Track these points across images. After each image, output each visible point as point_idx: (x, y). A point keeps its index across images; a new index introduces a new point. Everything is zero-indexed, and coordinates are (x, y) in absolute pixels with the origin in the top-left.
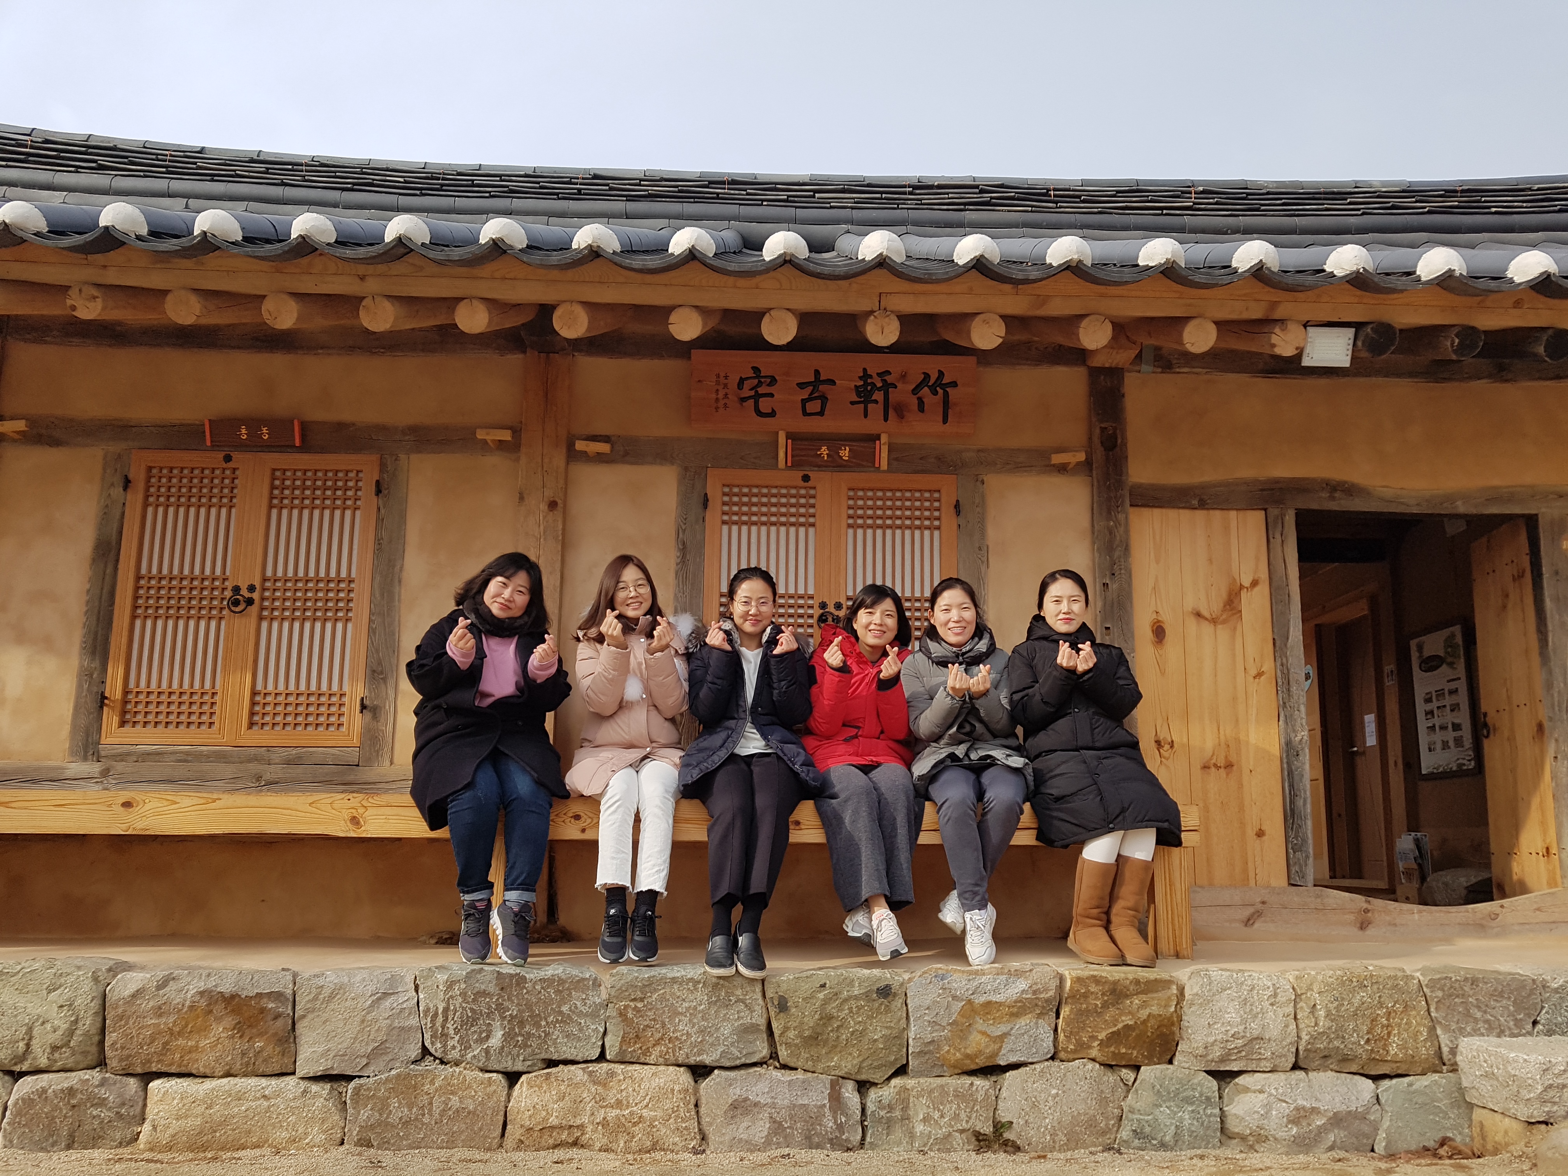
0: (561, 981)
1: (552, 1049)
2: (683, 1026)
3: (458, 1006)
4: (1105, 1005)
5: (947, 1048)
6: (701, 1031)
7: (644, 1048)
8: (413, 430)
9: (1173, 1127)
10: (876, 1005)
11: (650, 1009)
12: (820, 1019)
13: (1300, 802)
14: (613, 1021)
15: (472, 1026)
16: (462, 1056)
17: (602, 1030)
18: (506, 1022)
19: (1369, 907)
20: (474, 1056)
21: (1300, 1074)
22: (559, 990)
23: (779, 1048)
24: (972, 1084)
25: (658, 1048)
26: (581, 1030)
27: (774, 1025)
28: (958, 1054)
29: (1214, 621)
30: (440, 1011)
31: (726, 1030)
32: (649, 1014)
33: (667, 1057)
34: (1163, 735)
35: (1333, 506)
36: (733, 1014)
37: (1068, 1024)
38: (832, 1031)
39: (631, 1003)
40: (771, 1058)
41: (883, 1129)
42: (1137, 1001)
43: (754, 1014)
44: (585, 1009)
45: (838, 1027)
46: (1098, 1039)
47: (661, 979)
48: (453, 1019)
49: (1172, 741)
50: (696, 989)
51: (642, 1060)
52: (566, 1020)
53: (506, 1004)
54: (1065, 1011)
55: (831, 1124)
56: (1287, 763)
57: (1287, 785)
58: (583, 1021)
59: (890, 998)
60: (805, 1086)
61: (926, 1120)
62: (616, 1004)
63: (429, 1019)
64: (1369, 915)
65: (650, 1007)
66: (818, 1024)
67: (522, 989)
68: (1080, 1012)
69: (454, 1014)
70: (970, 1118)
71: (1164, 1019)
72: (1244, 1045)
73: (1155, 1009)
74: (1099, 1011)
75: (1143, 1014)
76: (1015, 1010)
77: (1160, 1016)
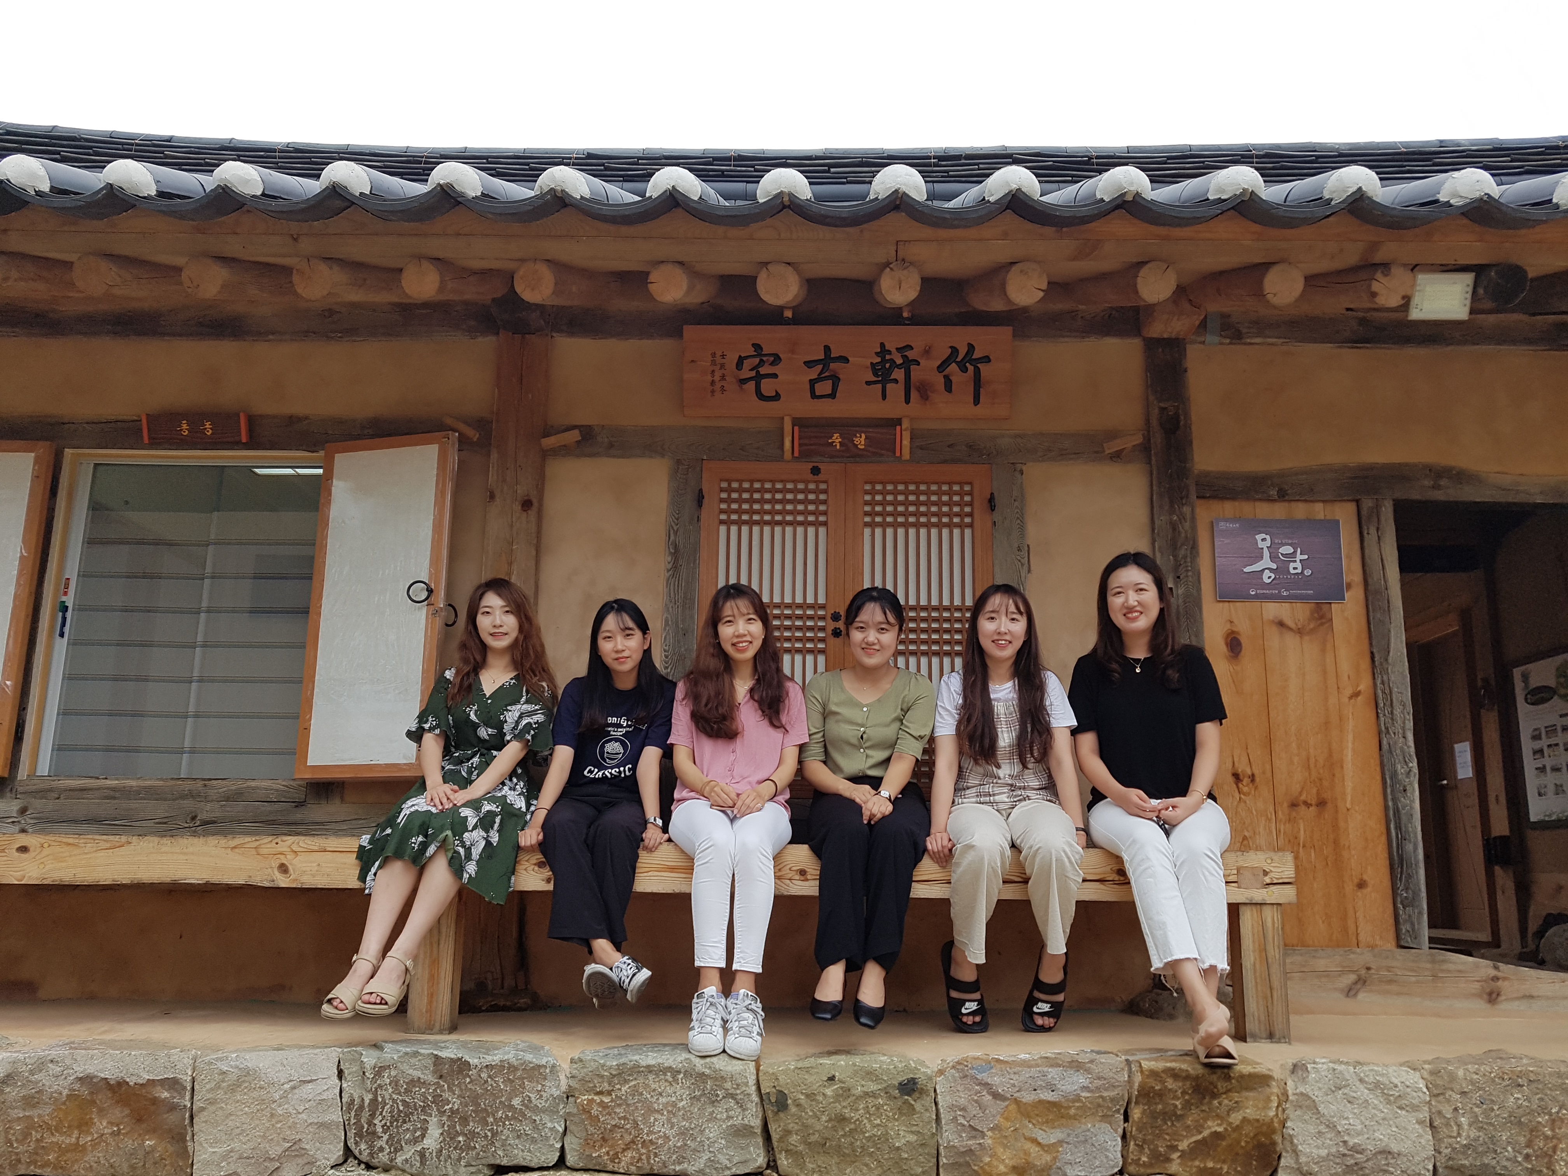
0: (512, 1068)
1: (500, 1152)
2: (660, 1126)
3: (387, 1097)
4: (1187, 1105)
5: (987, 1159)
6: (683, 1133)
7: (611, 1153)
10: (898, 1103)
11: (620, 1105)
12: (829, 1121)
13: (1409, 847)
14: (576, 1119)
15: (404, 1122)
16: (391, 1161)
17: (561, 1130)
18: (445, 1118)
19: (1499, 974)
20: (406, 1160)
22: (509, 1079)
23: (778, 1156)
25: (629, 1154)
26: (536, 1128)
27: (772, 1127)
29: (1300, 632)
30: (366, 1104)
31: (713, 1132)
32: (618, 1110)
33: (639, 1165)
34: (1243, 768)
35: (1439, 496)
36: (721, 1113)
37: (1139, 1130)
38: (844, 1136)
39: (595, 1098)
40: (768, 1166)
42: (1226, 1102)
43: (747, 1113)
44: (541, 1104)
45: (851, 1131)
46: (1178, 1150)
47: (633, 1068)
48: (381, 1114)
49: (1253, 775)
50: (676, 1080)
51: (610, 1168)
52: (518, 1116)
53: (446, 1095)
54: (1136, 1113)
56: (1393, 799)
57: (1392, 826)
58: (537, 1118)
59: (916, 1095)
62: (578, 1098)
63: (353, 1113)
64: (1500, 983)
65: (621, 1101)
66: (827, 1127)
67: (464, 1078)
68: (1154, 1115)
69: (383, 1108)
71: (1263, 1124)
72: (1368, 1160)
73: (1250, 1112)
74: (1179, 1113)
75: (1236, 1118)
76: (1072, 1111)
77: (1258, 1120)
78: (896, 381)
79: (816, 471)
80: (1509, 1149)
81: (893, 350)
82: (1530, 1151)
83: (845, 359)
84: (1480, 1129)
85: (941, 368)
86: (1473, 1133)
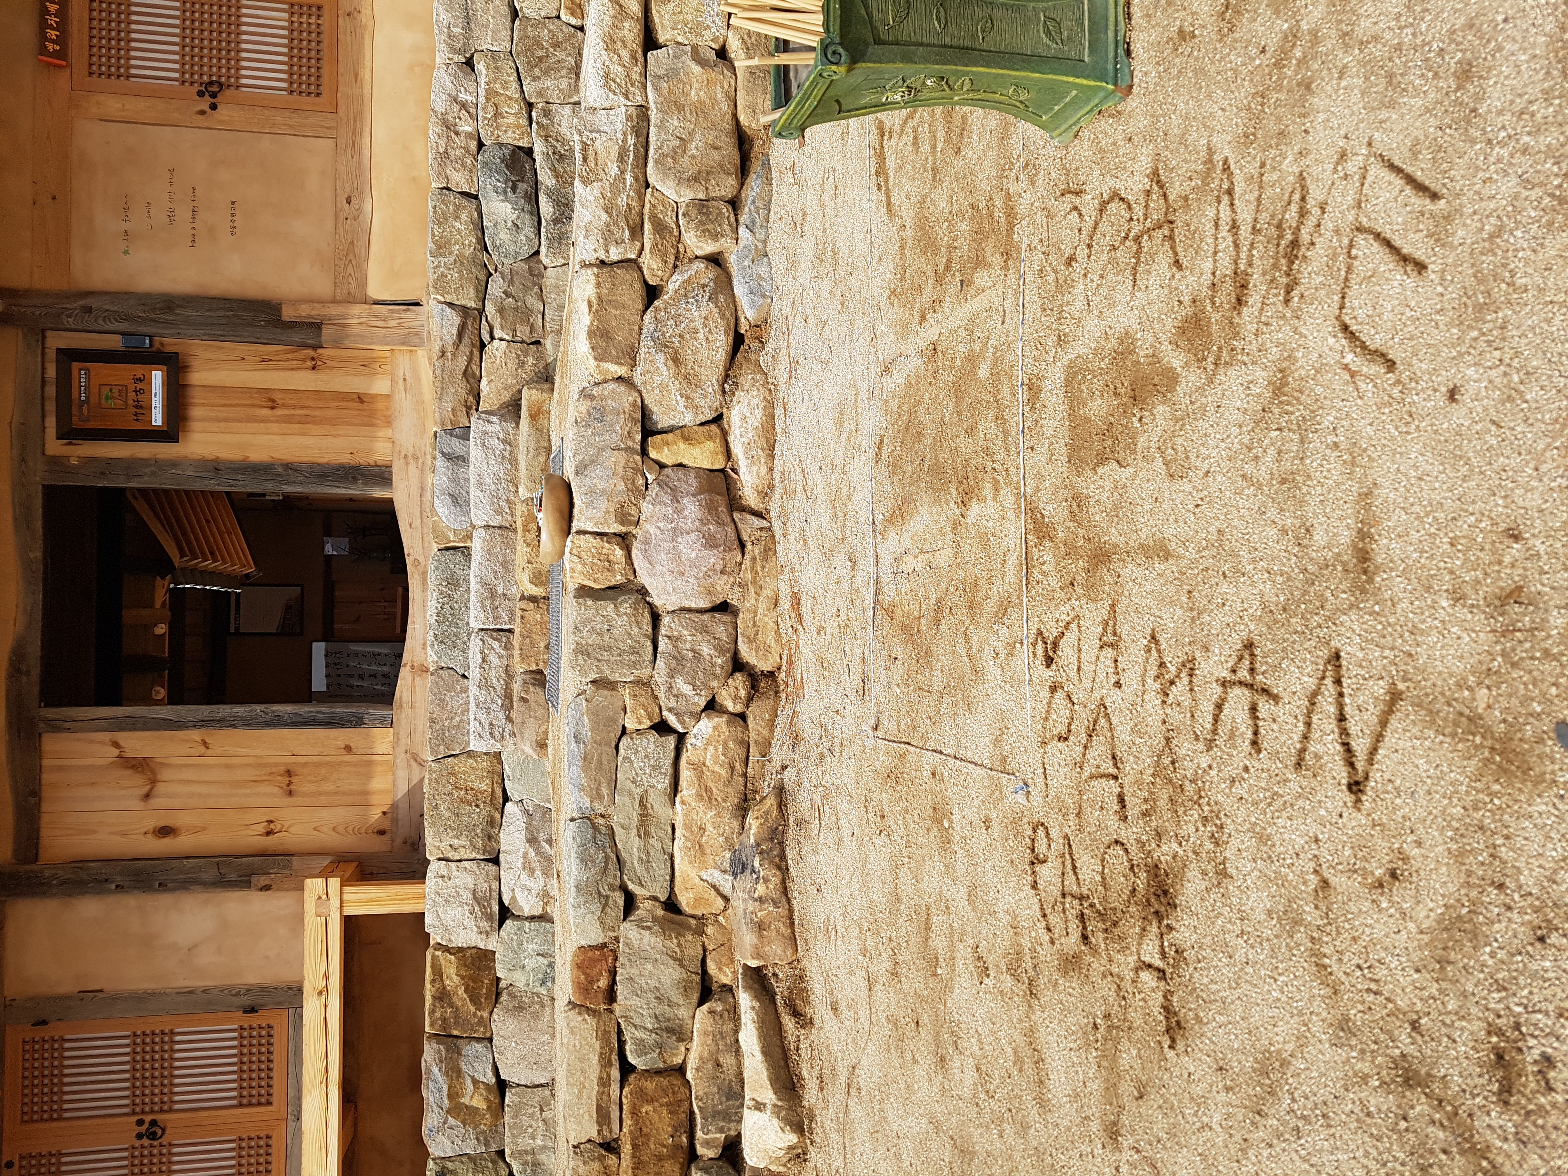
9: (539, 957)
21: (502, 856)
24: (510, 1103)
28: (488, 1115)
29: (154, 782)
34: (261, 828)
35: (36, 673)
37: (466, 1032)
42: (447, 983)
46: (476, 1011)
49: (267, 821)
54: (456, 1033)
56: (285, 724)
61: (533, 1138)
64: (415, 664)
68: (456, 1023)
72: (479, 905)
73: (453, 971)
74: (455, 1010)
75: (456, 979)
77: (458, 968)
82: (474, 804)
84: (461, 833)
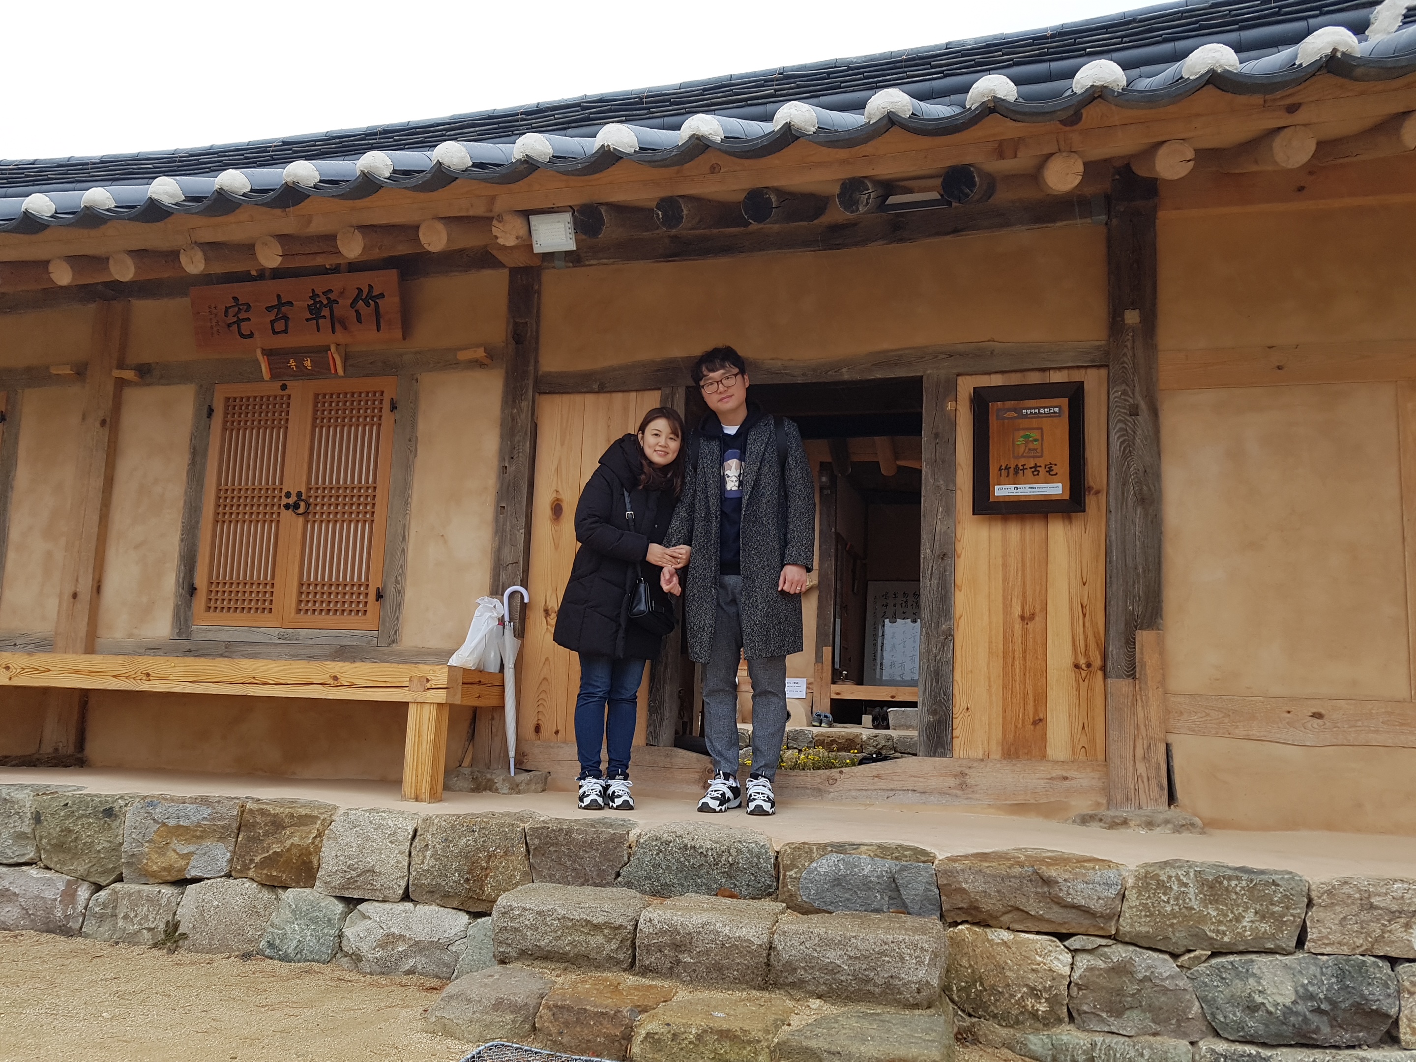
4: (265, 834)
5: (145, 861)
8: (29, 369)
9: (295, 942)
10: (102, 822)
12: (62, 831)
21: (409, 905)
24: (159, 892)
27: (36, 834)
28: (154, 867)
31: (6, 836)
36: (11, 823)
38: (72, 841)
40: (40, 859)
41: (96, 922)
42: (289, 831)
43: (23, 824)
45: (75, 838)
54: (241, 837)
55: (59, 915)
59: (113, 818)
60: (49, 882)
61: (126, 917)
66: (62, 835)
68: (248, 839)
70: (155, 919)
71: (302, 849)
72: (358, 876)
73: (296, 840)
74: (261, 838)
75: (288, 843)
76: (198, 833)
77: (300, 845)
78: (324, 317)
79: (284, 387)
80: (456, 875)
81: (321, 294)
82: (470, 877)
83: (290, 303)
84: (436, 860)
85: (353, 305)
86: (432, 862)
